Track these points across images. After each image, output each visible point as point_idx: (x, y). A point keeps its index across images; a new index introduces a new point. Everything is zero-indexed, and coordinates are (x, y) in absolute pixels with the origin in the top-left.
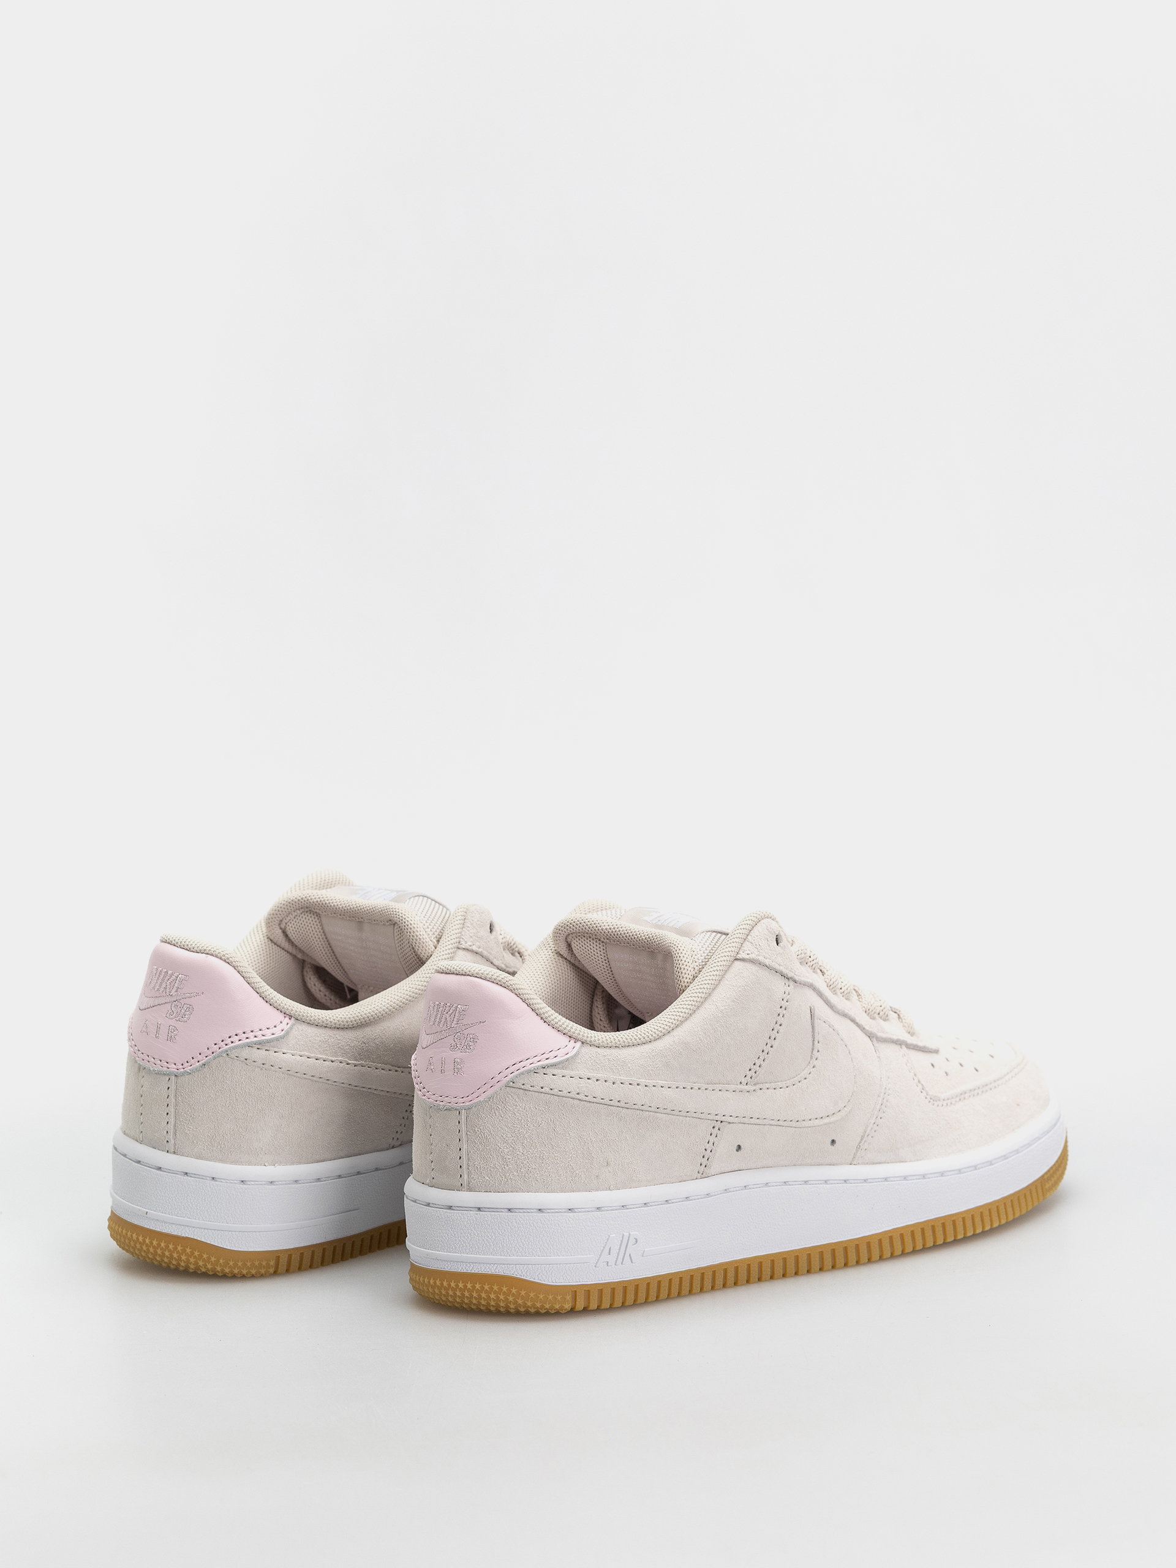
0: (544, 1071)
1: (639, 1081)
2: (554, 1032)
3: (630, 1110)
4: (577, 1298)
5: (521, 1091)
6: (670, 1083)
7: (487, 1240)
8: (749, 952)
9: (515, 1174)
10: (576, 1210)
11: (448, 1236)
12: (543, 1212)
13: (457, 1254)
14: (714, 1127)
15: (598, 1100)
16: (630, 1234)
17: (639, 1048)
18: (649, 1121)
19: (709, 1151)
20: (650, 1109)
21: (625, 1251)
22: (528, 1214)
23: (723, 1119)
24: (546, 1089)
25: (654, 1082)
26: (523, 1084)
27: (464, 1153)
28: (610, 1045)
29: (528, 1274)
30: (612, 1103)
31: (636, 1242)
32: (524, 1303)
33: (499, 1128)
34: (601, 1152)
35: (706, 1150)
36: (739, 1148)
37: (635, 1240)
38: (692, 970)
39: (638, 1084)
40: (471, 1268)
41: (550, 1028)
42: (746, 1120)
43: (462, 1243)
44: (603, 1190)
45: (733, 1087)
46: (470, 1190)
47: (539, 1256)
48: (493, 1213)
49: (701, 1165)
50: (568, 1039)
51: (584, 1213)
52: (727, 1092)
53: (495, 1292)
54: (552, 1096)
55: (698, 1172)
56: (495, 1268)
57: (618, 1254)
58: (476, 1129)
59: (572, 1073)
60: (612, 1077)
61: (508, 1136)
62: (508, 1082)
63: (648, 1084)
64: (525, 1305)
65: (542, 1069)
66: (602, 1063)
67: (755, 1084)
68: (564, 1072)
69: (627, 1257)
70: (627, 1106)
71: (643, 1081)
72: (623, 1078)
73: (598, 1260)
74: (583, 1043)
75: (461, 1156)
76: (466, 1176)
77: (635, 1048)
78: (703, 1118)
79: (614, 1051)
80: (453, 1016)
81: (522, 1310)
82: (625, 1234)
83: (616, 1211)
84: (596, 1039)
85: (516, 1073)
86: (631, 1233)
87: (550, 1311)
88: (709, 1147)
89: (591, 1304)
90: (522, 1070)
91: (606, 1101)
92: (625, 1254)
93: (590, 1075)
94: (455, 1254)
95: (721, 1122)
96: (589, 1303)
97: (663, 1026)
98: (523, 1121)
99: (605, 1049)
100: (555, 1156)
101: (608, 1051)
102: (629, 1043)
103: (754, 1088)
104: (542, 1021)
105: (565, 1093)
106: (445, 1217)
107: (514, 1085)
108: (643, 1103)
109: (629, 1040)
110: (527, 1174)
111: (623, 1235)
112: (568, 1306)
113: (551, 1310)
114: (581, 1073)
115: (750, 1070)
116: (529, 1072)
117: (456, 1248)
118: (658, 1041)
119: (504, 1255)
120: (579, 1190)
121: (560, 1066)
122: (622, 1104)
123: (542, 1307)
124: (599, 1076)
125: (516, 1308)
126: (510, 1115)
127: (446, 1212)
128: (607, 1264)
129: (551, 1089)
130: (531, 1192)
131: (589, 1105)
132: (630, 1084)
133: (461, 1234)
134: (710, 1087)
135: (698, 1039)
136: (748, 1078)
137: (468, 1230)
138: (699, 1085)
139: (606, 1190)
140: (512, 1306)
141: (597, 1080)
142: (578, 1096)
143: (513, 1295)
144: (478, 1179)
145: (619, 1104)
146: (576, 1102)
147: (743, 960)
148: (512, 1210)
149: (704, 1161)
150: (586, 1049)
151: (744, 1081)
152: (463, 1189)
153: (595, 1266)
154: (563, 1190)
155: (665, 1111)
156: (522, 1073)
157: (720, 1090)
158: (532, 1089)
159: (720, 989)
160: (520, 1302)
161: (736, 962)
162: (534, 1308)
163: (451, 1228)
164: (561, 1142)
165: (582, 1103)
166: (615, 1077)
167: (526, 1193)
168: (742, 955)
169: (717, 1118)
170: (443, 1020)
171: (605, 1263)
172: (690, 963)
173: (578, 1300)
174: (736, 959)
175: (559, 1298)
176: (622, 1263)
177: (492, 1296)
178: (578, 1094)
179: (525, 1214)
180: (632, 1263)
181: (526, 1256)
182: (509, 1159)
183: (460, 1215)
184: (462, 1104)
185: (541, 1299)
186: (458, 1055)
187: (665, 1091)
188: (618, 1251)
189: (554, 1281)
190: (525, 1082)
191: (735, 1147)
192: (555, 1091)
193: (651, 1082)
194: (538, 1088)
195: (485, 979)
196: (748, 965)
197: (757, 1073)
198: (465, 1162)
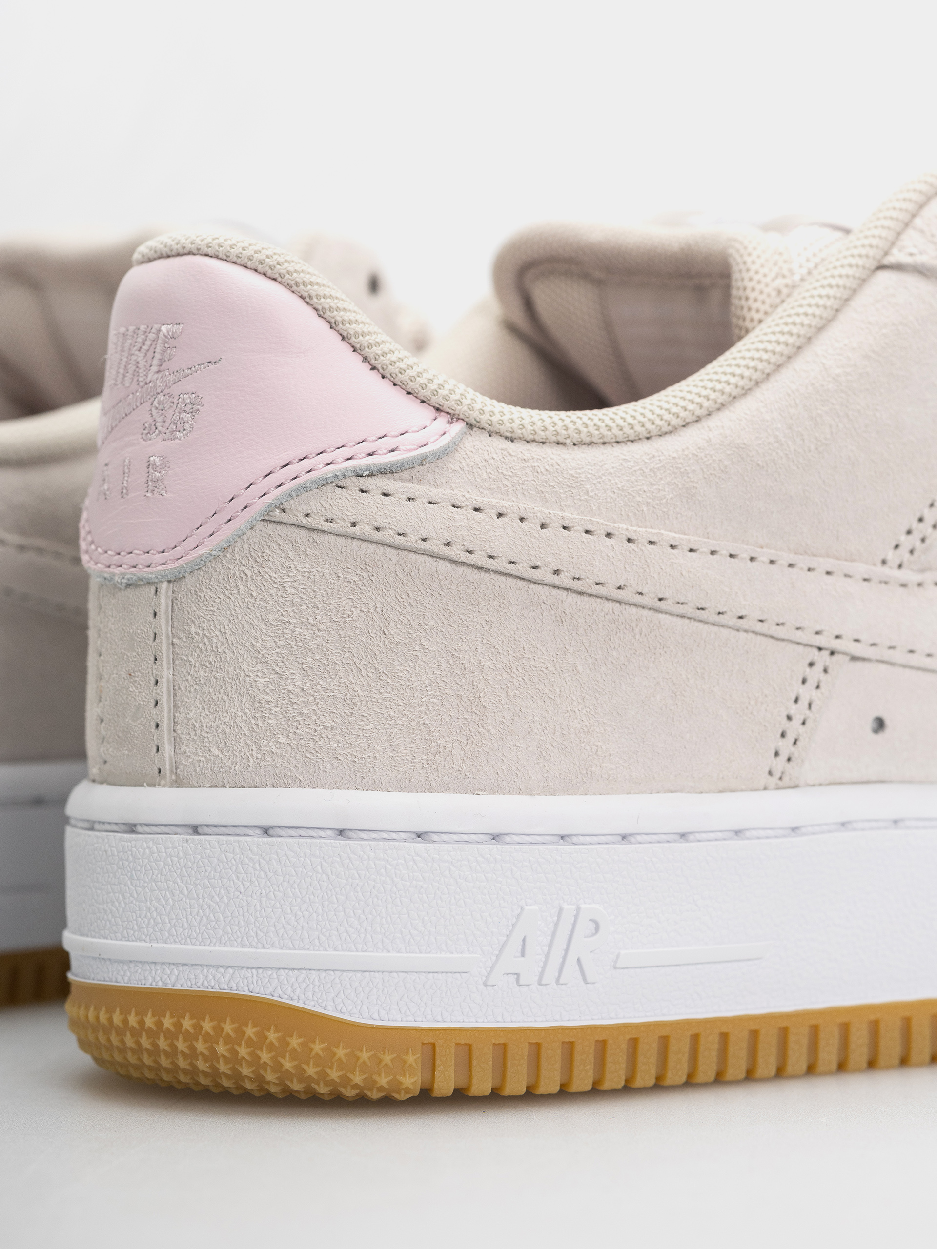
0: (363, 483)
1: (611, 527)
2: (397, 396)
3: (586, 598)
4: (438, 1062)
5: (303, 532)
6: (693, 540)
7: (209, 906)
8: (914, 250)
9: (282, 740)
10: (435, 837)
11: (124, 898)
12: (349, 838)
13: (143, 944)
14: (811, 664)
15: (500, 564)
16: (578, 909)
17: (617, 450)
18: (637, 631)
19: (797, 721)
20: (638, 599)
21: (567, 951)
22: (309, 840)
23: (836, 644)
24: (365, 529)
25: (652, 533)
26: (308, 515)
27: (165, 691)
28: (542, 435)
29: (310, 994)
30: (536, 575)
31: (597, 928)
32: (298, 1068)
33: (246, 626)
34: (508, 696)
35: (789, 718)
36: (880, 725)
37: (592, 926)
38: (774, 294)
39: (608, 535)
40: (173, 978)
41: (386, 385)
42: (898, 656)
43: (155, 914)
44: (510, 793)
45: (861, 569)
46: (178, 783)
47: (335, 950)
48: (224, 838)
49: (777, 754)
50: (432, 413)
51: (456, 846)
52: (848, 580)
53: (228, 1040)
54: (381, 548)
55: (770, 773)
56: (228, 977)
57: (547, 956)
58: (193, 630)
59: (435, 493)
60: (538, 510)
61: (268, 645)
62: (269, 510)
63: (633, 537)
64: (301, 1075)
65: (355, 479)
66: (516, 475)
67: (922, 571)
68: (414, 489)
69: (571, 969)
70: (576, 585)
71: (622, 528)
72: (571, 516)
73: (492, 968)
74: (470, 426)
75: (159, 698)
76: (168, 750)
77: (607, 450)
78: (781, 636)
79: (552, 453)
80: (150, 354)
81: (296, 1086)
82: (565, 906)
83: (541, 847)
84: (505, 418)
85: (290, 485)
86: (583, 906)
87: (368, 1093)
88: (799, 711)
89: (474, 1081)
90: (304, 478)
91: (522, 569)
92: (564, 958)
93: (479, 501)
94: (138, 944)
95: (832, 653)
96: (470, 1077)
97: (682, 403)
98: (304, 607)
99: (528, 446)
100: (384, 699)
101: (535, 450)
102: (591, 435)
103: (918, 578)
104: (366, 367)
105: (412, 540)
106: (118, 852)
107: (285, 517)
108: (622, 583)
109: (592, 429)
110: (311, 742)
111: (561, 910)
112: (411, 1083)
113: (371, 1090)
114: (459, 496)
115: (909, 532)
116: (323, 483)
117: (140, 928)
118: (668, 438)
119: (251, 946)
120: (445, 788)
121: (406, 475)
122: (564, 580)
123: (346, 1081)
124: (503, 504)
125: (281, 1083)
126: (273, 592)
127: (120, 839)
128: (518, 980)
129: (378, 529)
130: (323, 786)
131: (476, 575)
132: (587, 532)
133: (152, 891)
134: (803, 562)
135: (771, 439)
136: (904, 552)
137: (167, 880)
138: (771, 554)
139: (519, 794)
140: (270, 1076)
141: (500, 515)
142: (447, 551)
143: (271, 1047)
144: (196, 754)
145: (556, 579)
146: (444, 567)
147: (898, 267)
148: (271, 832)
149: (785, 747)
150: (476, 442)
151: (890, 555)
152: (163, 782)
153: (485, 985)
154: (403, 786)
155: (681, 609)
156: (305, 488)
157: (828, 573)
158: (327, 526)
159: (835, 331)
160: (288, 1065)
161: (883, 275)
162: (327, 1084)
163: (131, 878)
164: (400, 664)
165: (460, 570)
166: (547, 511)
167: (308, 790)
168: (897, 256)
169: (819, 641)
170: (132, 368)
171: (513, 978)
172: (768, 279)
173: (440, 1068)
174: (881, 267)
175: (387, 1058)
176: (558, 981)
177: (221, 1049)
178: (448, 544)
179: (302, 840)
180: (586, 982)
181: (303, 949)
182: (268, 702)
183: (151, 844)
184: (160, 568)
185: (340, 1059)
186: (157, 447)
187: (680, 557)
188: (546, 949)
189: (376, 1016)
190: (313, 507)
191: (869, 725)
192: (387, 536)
193: (642, 533)
194: (342, 526)
195: (227, 259)
196: (911, 281)
197: (928, 541)
198: (166, 715)
